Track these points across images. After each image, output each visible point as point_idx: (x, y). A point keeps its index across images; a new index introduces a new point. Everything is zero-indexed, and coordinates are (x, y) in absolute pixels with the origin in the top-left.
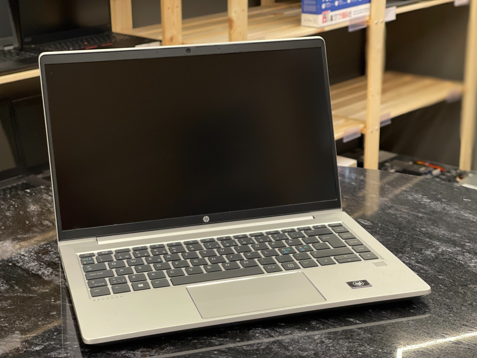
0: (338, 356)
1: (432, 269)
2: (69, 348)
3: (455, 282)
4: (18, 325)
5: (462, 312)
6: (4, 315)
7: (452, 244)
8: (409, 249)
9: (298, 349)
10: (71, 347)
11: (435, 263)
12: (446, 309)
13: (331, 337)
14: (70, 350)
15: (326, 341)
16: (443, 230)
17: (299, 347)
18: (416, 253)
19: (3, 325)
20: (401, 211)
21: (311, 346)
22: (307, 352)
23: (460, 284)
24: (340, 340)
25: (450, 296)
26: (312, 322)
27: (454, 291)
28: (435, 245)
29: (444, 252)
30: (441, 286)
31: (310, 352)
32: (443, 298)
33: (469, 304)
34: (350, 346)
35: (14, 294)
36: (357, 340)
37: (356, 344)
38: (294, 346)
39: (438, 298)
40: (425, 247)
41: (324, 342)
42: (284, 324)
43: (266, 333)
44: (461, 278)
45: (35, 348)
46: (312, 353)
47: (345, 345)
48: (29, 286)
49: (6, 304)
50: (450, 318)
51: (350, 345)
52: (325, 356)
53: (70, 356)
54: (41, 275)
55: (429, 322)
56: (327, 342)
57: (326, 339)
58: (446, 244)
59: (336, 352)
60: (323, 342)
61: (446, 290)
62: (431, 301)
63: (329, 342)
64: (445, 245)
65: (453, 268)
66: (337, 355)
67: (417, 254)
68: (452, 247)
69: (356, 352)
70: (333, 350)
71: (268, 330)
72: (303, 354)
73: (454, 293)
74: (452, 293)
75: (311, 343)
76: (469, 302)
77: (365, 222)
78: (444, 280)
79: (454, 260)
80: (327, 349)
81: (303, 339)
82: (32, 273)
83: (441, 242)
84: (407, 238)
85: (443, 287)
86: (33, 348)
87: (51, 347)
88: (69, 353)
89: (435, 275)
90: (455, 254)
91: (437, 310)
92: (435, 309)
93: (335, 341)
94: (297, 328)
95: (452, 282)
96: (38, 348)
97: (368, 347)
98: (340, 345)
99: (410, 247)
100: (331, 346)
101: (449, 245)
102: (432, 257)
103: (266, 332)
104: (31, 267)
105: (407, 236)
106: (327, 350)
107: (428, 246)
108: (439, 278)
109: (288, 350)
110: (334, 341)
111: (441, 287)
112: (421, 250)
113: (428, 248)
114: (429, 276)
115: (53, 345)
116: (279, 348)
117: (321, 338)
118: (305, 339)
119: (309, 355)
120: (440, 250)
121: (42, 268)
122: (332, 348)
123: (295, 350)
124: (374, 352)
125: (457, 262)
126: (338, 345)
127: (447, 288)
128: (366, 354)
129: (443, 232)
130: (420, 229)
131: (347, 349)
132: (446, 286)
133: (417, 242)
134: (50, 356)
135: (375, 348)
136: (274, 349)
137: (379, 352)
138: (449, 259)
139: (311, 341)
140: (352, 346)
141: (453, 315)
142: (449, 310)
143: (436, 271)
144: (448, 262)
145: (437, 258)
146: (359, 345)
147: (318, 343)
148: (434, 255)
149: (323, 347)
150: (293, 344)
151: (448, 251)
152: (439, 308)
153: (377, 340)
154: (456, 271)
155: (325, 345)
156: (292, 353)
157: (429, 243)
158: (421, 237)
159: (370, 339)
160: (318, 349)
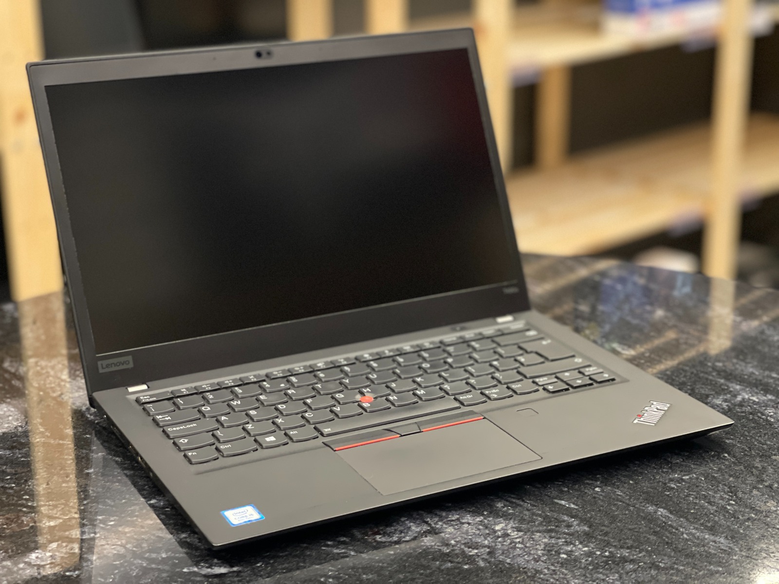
0: (527, 558)
2: (101, 525)
3: (750, 450)
4: (31, 487)
5: (750, 499)
6: (13, 471)
7: (762, 390)
9: (464, 544)
10: (104, 524)
12: (724, 492)
13: (522, 528)
14: (102, 528)
15: (512, 534)
16: (752, 367)
17: (466, 541)
19: (7, 486)
20: (688, 333)
22: (477, 549)
23: (758, 454)
24: (535, 533)
25: (738, 472)
26: (497, 502)
27: (746, 465)
28: (731, 389)
29: (744, 402)
30: (726, 455)
31: (482, 550)
32: (724, 475)
33: (766, 486)
34: (549, 544)
36: (565, 534)
37: (561, 541)
38: (457, 540)
39: (716, 475)
40: (713, 393)
41: (510, 535)
43: (418, 517)
44: (763, 445)
45: (49, 522)
46: (485, 551)
47: (542, 542)
48: (62, 427)
49: (20, 454)
50: (729, 508)
51: (550, 542)
52: (506, 557)
54: (84, 412)
55: (692, 511)
56: (513, 536)
57: (514, 531)
58: (751, 388)
59: (525, 552)
60: (508, 535)
61: (733, 463)
62: (703, 479)
63: (517, 536)
65: (754, 428)
66: (526, 556)
68: (761, 393)
69: (558, 553)
70: (520, 549)
72: (470, 552)
73: (745, 467)
74: (742, 467)
75: (488, 535)
76: (767, 484)
78: (734, 446)
79: (759, 415)
80: (511, 546)
81: (476, 529)
83: (744, 386)
85: (728, 458)
86: (45, 523)
88: (99, 532)
90: (763, 405)
91: (710, 493)
92: (706, 492)
93: (528, 534)
94: (470, 511)
95: (746, 450)
96: (52, 524)
97: (580, 546)
98: (534, 541)
100: (519, 542)
101: (756, 391)
103: (418, 515)
104: (72, 400)
106: (511, 548)
107: (719, 390)
109: (447, 545)
110: (526, 535)
111: (726, 457)
112: (707, 396)
113: (718, 394)
116: (433, 542)
117: (504, 529)
118: (479, 529)
119: (479, 554)
120: (739, 398)
122: (520, 546)
123: (458, 546)
124: (590, 554)
125: (763, 419)
126: (531, 541)
127: (735, 459)
128: (573, 557)
129: (751, 370)
130: (713, 364)
131: (545, 548)
132: (734, 457)
133: (703, 384)
134: (68, 535)
135: (590, 548)
137: (596, 555)
138: (751, 413)
139: (488, 532)
140: (553, 543)
141: (734, 503)
142: (731, 494)
144: (748, 419)
146: (566, 542)
147: (499, 537)
148: (727, 406)
149: (505, 543)
150: (458, 536)
151: (752, 400)
152: (713, 490)
153: (597, 535)
154: (757, 433)
155: (509, 541)
156: (453, 550)
157: (723, 387)
158: (713, 376)
159: (586, 534)
160: (496, 545)
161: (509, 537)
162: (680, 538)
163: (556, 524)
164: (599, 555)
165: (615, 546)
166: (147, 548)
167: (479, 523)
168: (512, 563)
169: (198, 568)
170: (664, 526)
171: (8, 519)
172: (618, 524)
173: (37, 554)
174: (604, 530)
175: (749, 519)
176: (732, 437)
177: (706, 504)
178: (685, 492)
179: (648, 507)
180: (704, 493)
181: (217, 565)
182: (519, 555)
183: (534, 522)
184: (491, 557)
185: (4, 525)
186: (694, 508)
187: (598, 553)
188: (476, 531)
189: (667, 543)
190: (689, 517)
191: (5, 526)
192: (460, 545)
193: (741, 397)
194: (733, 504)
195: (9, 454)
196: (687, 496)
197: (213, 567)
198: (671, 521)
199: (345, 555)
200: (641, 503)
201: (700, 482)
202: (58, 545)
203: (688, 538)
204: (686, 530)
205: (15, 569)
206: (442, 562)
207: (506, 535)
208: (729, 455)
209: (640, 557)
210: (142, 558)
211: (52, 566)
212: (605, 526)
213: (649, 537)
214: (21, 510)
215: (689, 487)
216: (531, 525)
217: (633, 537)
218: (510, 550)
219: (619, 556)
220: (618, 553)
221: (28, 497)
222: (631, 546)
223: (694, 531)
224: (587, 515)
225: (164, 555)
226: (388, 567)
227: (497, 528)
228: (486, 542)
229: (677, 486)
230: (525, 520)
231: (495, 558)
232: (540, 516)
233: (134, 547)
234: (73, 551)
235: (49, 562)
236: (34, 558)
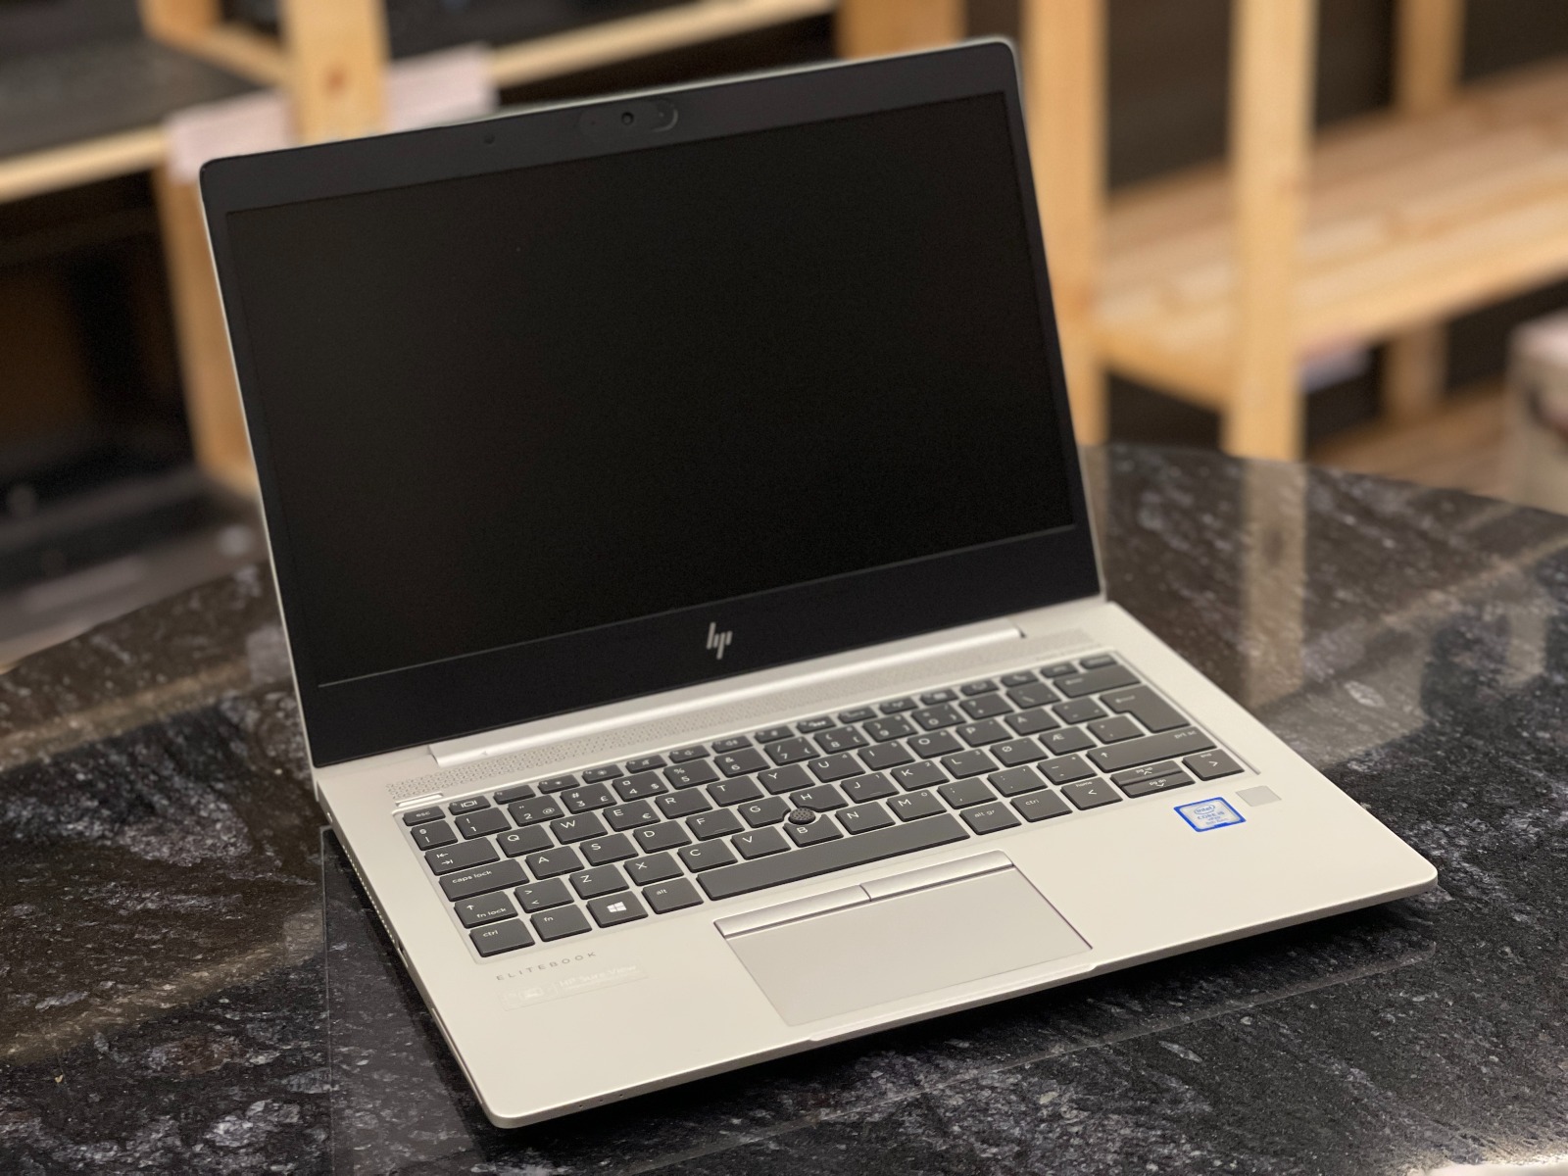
0: (1084, 1170)
1: (1506, 885)
2: (345, 1067)
3: (1557, 940)
4: (235, 979)
5: (1530, 1052)
6: (209, 943)
8: (1465, 805)
9: (975, 1133)
10: (348, 1065)
12: (1485, 1035)
13: (1089, 1103)
14: (346, 1072)
15: (1068, 1116)
17: (981, 1127)
18: (1479, 824)
19: (195, 974)
21: (1018, 1129)
22: (997, 1146)
24: (1111, 1116)
25: (1521, 988)
26: (1053, 1043)
27: (1541, 973)
28: (1555, 795)
30: (1508, 950)
31: (1006, 1149)
32: (1493, 996)
34: (1132, 1139)
35: (256, 873)
36: (1164, 1119)
37: (1154, 1135)
38: (966, 1124)
39: (1477, 995)
40: (1518, 802)
41: (1062, 1118)
42: (967, 1045)
43: (903, 1070)
45: (257, 1057)
46: (1010, 1151)
47: (1119, 1134)
48: (305, 849)
49: (225, 905)
50: (1484, 1070)
51: (1134, 1135)
52: (1046, 1165)
53: (337, 1092)
55: (1413, 1076)
56: (1069, 1119)
57: (1072, 1108)
59: (1084, 1155)
60: (1059, 1117)
61: (1518, 968)
62: (1451, 1004)
63: (1075, 1120)
66: (1084, 1165)
67: (1483, 826)
69: (1144, 1160)
70: (1077, 1148)
71: (914, 1060)
72: (984, 1151)
73: (1538, 979)
74: (1531, 979)
75: (1022, 1116)
77: (1364, 696)
78: (1528, 928)
80: (1061, 1141)
81: (1004, 1102)
84: (1476, 765)
85: (1511, 955)
86: (250, 1058)
87: (299, 1058)
88: (339, 1082)
89: (1506, 910)
91: (1456, 1036)
92: (1448, 1034)
93: (1097, 1116)
94: (999, 1061)
95: (1548, 940)
96: (261, 1060)
97: (1187, 1147)
98: (1104, 1131)
99: (1471, 799)
100: (1077, 1133)
102: (1527, 841)
103: (904, 1066)
105: (1479, 757)
106: (1060, 1147)
107: (1530, 798)
108: (1515, 921)
109: (945, 1134)
110: (1092, 1118)
111: (1507, 954)
112: (1504, 810)
113: (1526, 805)
114: (1486, 911)
115: (306, 1054)
116: (919, 1127)
117: (1056, 1104)
118: (1009, 1102)
119: (1000, 1157)
122: (1076, 1141)
123: (965, 1137)
124: (1201, 1165)
126: (1100, 1131)
127: (1522, 959)
128: (1169, 1170)
130: (1533, 734)
131: (1121, 1148)
132: (1522, 954)
133: (1503, 782)
134: (286, 1086)
136: (905, 1128)
137: (1212, 1166)
139: (1024, 1109)
140: (1138, 1139)
141: (1496, 1060)
142: (1495, 1040)
143: (1516, 895)
145: (1540, 843)
146: (1163, 1136)
147: (1042, 1121)
148: (1537, 834)
149: (1050, 1135)
150: (969, 1116)
152: (1465, 1028)
153: (1223, 1124)
155: (1058, 1129)
156: (953, 1147)
157: (1538, 790)
158: (1525, 762)
159: (1204, 1120)
160: (1033, 1139)
161: (1061, 1123)
162: (1376, 1136)
163: (1154, 1096)
164: (1220, 1166)
165: (1252, 1149)
166: (416, 1119)
167: (1012, 1088)
169: (497, 1166)
170: (1353, 1108)
171: (187, 1046)
172: (1269, 1100)
173: (228, 1125)
174: (1239, 1111)
175: (1516, 1097)
177: (1444, 1062)
178: (1409, 1032)
179: (1333, 1064)
180: (1444, 1035)
181: (531, 1161)
182: (1071, 1162)
183: (1113, 1090)
184: (1020, 1164)
185: (180, 1060)
186: (1419, 1069)
187: (1218, 1163)
188: (1003, 1105)
189: (1351, 1146)
190: (1405, 1089)
191: (181, 1063)
192: (968, 1136)
194: (1494, 1063)
195: (207, 906)
196: (1411, 1042)
197: (524, 1166)
198: (1369, 1097)
199: (758, 1148)
200: (1321, 1053)
201: (1444, 1011)
202: (266, 1105)
203: (1392, 1135)
204: (1392, 1119)
205: (187, 1155)
206: (929, 1170)
207: (1056, 1117)
210: (405, 1140)
211: (251, 1150)
212: (1242, 1103)
213: (1319, 1130)
214: (212, 1029)
215: (1420, 1020)
216: (1107, 1096)
217: (1291, 1131)
218: (1057, 1149)
219: (1254, 1171)
220: (1253, 1165)
221: (227, 1001)
222: (1283, 1150)
223: (1406, 1120)
224: (1214, 1079)
225: (443, 1136)
227: (1044, 1100)
228: (1017, 1132)
229: (1398, 1018)
230: (1097, 1083)
231: (1026, 1167)
232: (1127, 1076)
233: (395, 1116)
234: (288, 1121)
235: (246, 1142)
236: (221, 1132)
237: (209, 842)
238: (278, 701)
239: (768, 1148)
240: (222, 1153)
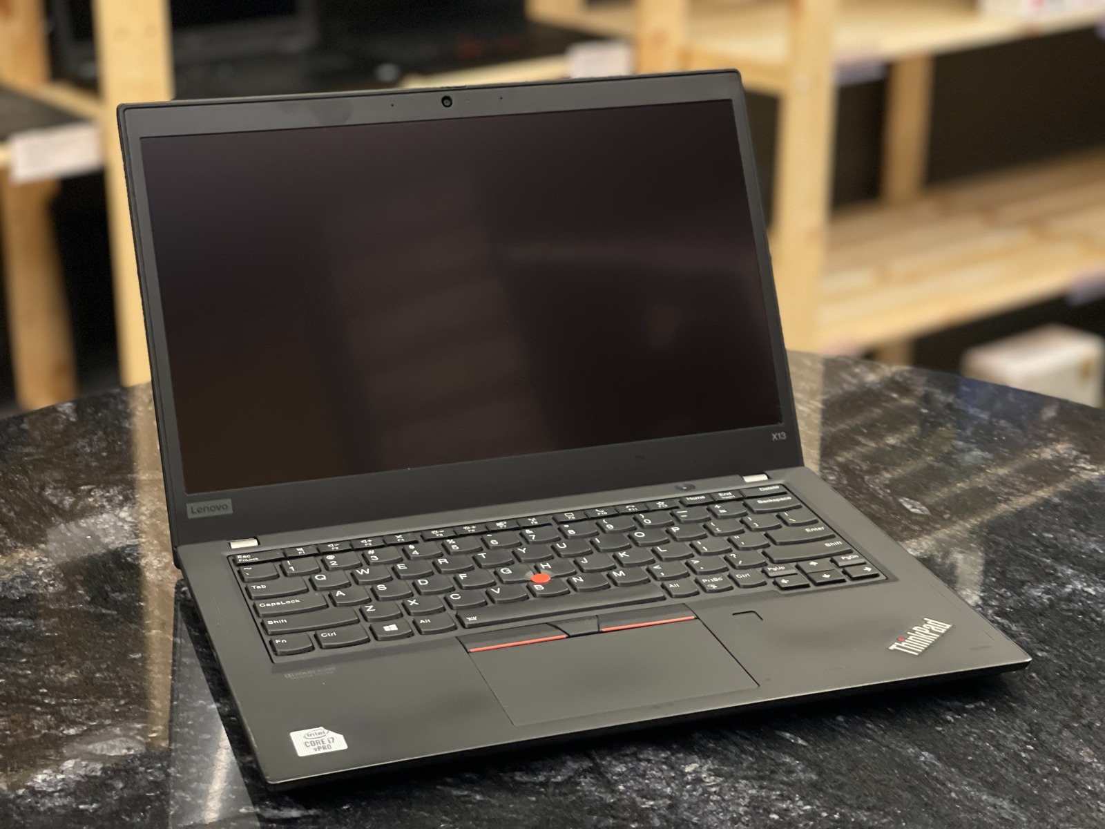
0: (722, 818)
1: (1029, 632)
3: (1070, 670)
4: (52, 676)
5: (1057, 744)
6: (32, 651)
8: (994, 579)
9: (636, 791)
11: (1042, 620)
12: (1022, 731)
13: (723, 772)
15: (707, 780)
16: (1096, 542)
17: (640, 787)
18: (1005, 592)
19: (20, 672)
22: (654, 800)
23: (1081, 675)
24: (740, 781)
25: (1046, 701)
27: (1060, 691)
28: (1060, 575)
29: (1075, 595)
30: (1034, 675)
31: (661, 802)
33: (1084, 726)
34: (758, 796)
35: (70, 605)
36: (782, 784)
37: (774, 795)
38: (629, 784)
40: (1032, 578)
41: (703, 782)
44: (1090, 662)
46: (664, 803)
47: (748, 794)
48: (109, 589)
49: (45, 625)
50: (1023, 755)
51: (759, 794)
52: (692, 814)
55: (970, 758)
56: (708, 783)
57: (710, 775)
58: (1088, 574)
59: (721, 807)
60: (700, 780)
61: (1043, 687)
63: (713, 783)
64: (1084, 578)
65: (1081, 635)
66: (722, 814)
67: (1009, 594)
69: (768, 812)
70: (715, 802)
72: (644, 803)
73: (1058, 695)
74: (1053, 694)
75: (672, 780)
76: (1084, 722)
77: (914, 507)
79: (1093, 615)
80: (703, 797)
81: (658, 770)
82: (126, 560)
83: (1078, 570)
84: (1000, 553)
85: (1037, 678)
86: (63, 730)
90: (1100, 601)
91: (1000, 731)
92: (994, 730)
93: (730, 780)
95: (1064, 669)
97: (800, 803)
98: (736, 791)
99: (998, 576)
100: (715, 792)
101: (1095, 578)
102: (1042, 604)
104: (128, 549)
105: (1002, 548)
106: (703, 801)
107: (1042, 576)
108: (1038, 656)
110: (726, 782)
111: (1033, 677)
112: (1023, 583)
113: (1039, 581)
117: (697, 772)
118: (661, 770)
119: (656, 808)
120: (1069, 589)
121: (150, 553)
122: (715, 798)
123: (628, 793)
124: (812, 816)
125: (1097, 622)
126: (732, 791)
127: (1045, 681)
128: (787, 818)
129: (1093, 546)
130: (1040, 535)
131: (749, 803)
132: (1045, 678)
133: (1021, 565)
134: (91, 750)
137: (821, 817)
139: (673, 775)
140: (762, 797)
141: (1032, 748)
142: (1030, 735)
143: (1037, 639)
144: (1074, 620)
145: (1052, 605)
146: (781, 795)
147: (688, 783)
148: (1049, 599)
149: (695, 793)
150: (631, 779)
151: (1086, 592)
152: (1006, 727)
153: (827, 788)
154: (1085, 643)
155: (700, 789)
156: (620, 800)
157: (1047, 571)
158: (1036, 553)
159: (813, 785)
160: (681, 795)
161: (702, 785)
162: (945, 798)
163: (773, 768)
164: (826, 817)
165: (851, 805)
166: (196, 775)
167: (663, 760)
168: (700, 823)
169: (260, 808)
170: (926, 779)
171: (13, 721)
172: (861, 772)
173: (45, 776)
174: (838, 780)
175: (1050, 774)
176: (1047, 648)
177: (992, 748)
178: (965, 728)
179: (908, 748)
180: (991, 731)
181: (288, 805)
182: (711, 812)
183: (742, 763)
184: (672, 813)
185: (7, 730)
186: (974, 754)
187: (825, 814)
188: (657, 772)
189: (926, 804)
190: (964, 766)
191: (8, 732)
192: (631, 793)
193: (1071, 586)
194: (1030, 750)
195: (31, 626)
196: (966, 735)
197: (282, 808)
198: (937, 772)
199: (467, 799)
200: (899, 741)
201: (990, 715)
202: (76, 764)
203: (957, 798)
204: (956, 786)
205: (12, 796)
206: (601, 816)
207: (697, 781)
208: (1038, 674)
209: (883, 824)
210: (187, 789)
211: (62, 794)
212: (840, 774)
213: (901, 793)
214: (33, 710)
215: (972, 721)
216: (736, 768)
217: (879, 793)
218: (700, 803)
219: (853, 820)
220: (852, 816)
221: (45, 691)
222: (873, 806)
223: (967, 788)
224: (818, 757)
225: (217, 787)
226: (524, 820)
227: (688, 769)
228: (668, 790)
229: (955, 719)
230: (729, 759)
231: (676, 815)
232: (752, 754)
233: (179, 773)
234: (93, 774)
235: (59, 788)
236: (40, 781)
237: (33, 583)
238: (90, 491)
239: (475, 799)
240: (39, 796)
